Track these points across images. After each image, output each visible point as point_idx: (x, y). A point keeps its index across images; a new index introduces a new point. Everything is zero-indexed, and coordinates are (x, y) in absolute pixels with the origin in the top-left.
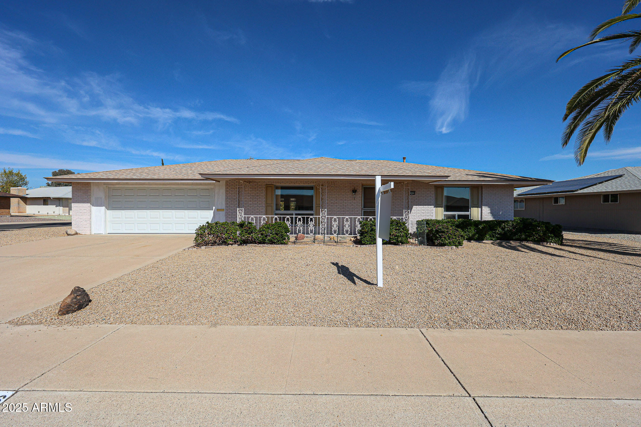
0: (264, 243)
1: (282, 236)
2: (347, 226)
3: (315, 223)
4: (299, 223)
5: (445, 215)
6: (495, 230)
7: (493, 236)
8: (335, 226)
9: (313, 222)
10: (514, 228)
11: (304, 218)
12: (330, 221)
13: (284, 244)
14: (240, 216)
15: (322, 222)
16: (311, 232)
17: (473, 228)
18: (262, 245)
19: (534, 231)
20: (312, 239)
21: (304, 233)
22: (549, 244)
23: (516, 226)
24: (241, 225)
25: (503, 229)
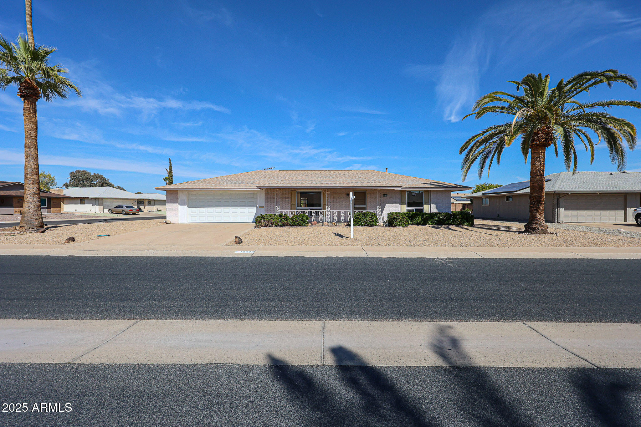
0: (294, 226)
1: (305, 222)
2: (343, 216)
3: (323, 214)
4: (314, 215)
5: (407, 209)
6: (434, 218)
7: (433, 222)
8: (335, 216)
9: (322, 214)
10: (445, 217)
11: (316, 212)
12: (332, 214)
13: (306, 226)
14: (278, 211)
15: (327, 214)
16: (321, 220)
17: (420, 218)
18: (293, 227)
19: (455, 219)
20: (322, 224)
21: (316, 221)
22: (463, 226)
23: (446, 216)
24: (280, 216)
25: (439, 218)
